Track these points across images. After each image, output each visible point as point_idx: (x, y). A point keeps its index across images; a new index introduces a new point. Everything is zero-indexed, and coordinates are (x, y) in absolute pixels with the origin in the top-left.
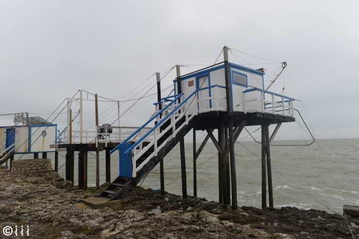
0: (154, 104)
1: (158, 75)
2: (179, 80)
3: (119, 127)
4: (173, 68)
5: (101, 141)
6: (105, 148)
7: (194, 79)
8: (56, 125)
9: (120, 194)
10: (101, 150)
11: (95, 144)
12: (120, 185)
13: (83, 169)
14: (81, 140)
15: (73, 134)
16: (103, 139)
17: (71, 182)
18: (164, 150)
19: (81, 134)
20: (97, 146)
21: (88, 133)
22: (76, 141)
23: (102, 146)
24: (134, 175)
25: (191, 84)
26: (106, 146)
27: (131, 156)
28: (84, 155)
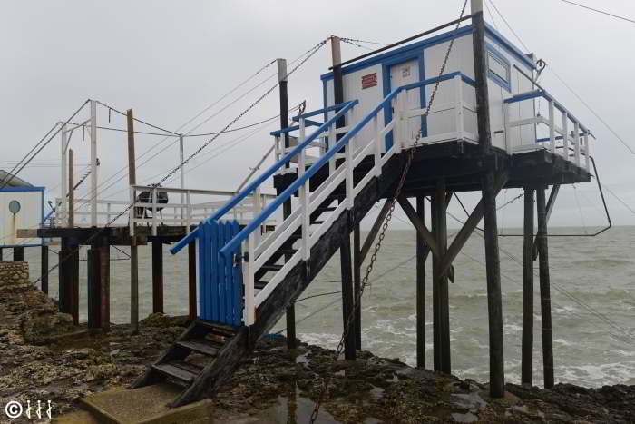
0: (272, 134)
1: (281, 64)
2: (338, 74)
3: (185, 191)
4: (325, 42)
5: (143, 222)
6: (151, 239)
7: (378, 69)
8: (42, 190)
9: (207, 380)
10: (142, 244)
11: (128, 227)
12: (204, 349)
13: (100, 287)
14: (94, 218)
15: (76, 206)
16: (146, 217)
17: (70, 318)
18: (327, 243)
19: (94, 207)
20: (132, 233)
21: (112, 205)
22: (82, 221)
23: (144, 235)
24: (249, 318)
25: (368, 82)
26: (155, 234)
27: (239, 260)
28: (102, 255)
